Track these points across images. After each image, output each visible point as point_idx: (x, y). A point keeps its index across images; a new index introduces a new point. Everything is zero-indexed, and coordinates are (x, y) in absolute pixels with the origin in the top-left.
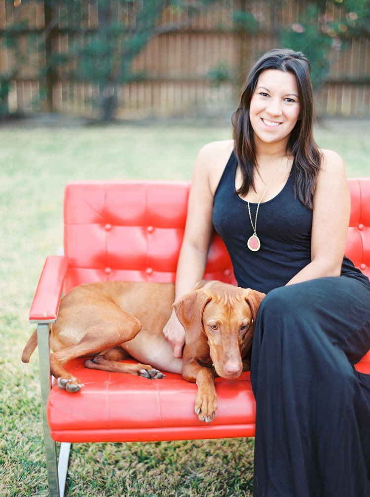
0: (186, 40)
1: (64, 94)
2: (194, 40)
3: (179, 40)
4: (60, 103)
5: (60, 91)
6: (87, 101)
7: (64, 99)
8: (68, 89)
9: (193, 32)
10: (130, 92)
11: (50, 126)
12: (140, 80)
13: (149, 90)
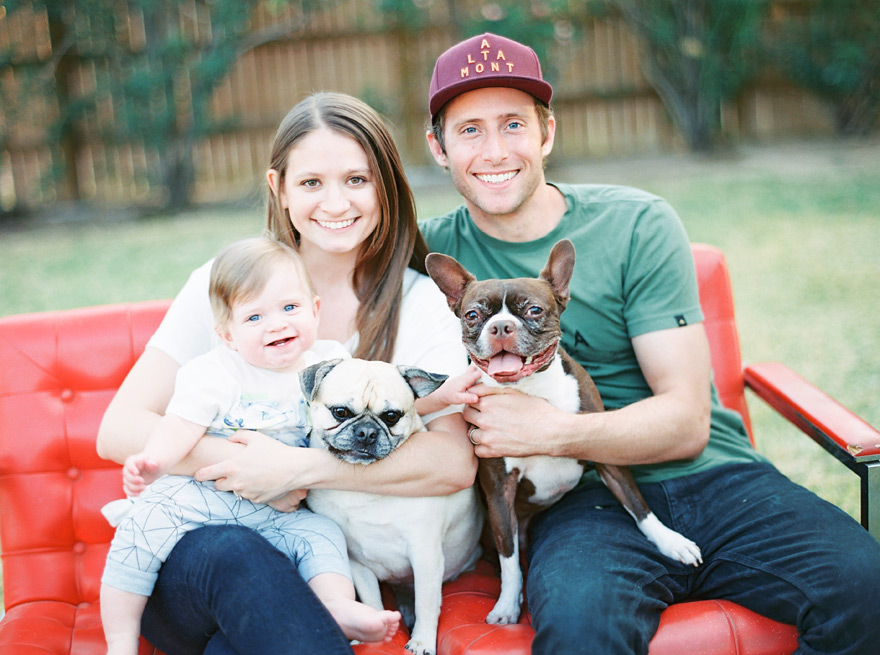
0: (304, 55)
1: (97, 167)
2: (318, 53)
3: (291, 56)
4: (91, 184)
5: (89, 163)
6: (138, 176)
7: (98, 179)
8: (103, 159)
9: (314, 39)
10: (214, 152)
11: (75, 226)
12: (229, 130)
13: (247, 147)
